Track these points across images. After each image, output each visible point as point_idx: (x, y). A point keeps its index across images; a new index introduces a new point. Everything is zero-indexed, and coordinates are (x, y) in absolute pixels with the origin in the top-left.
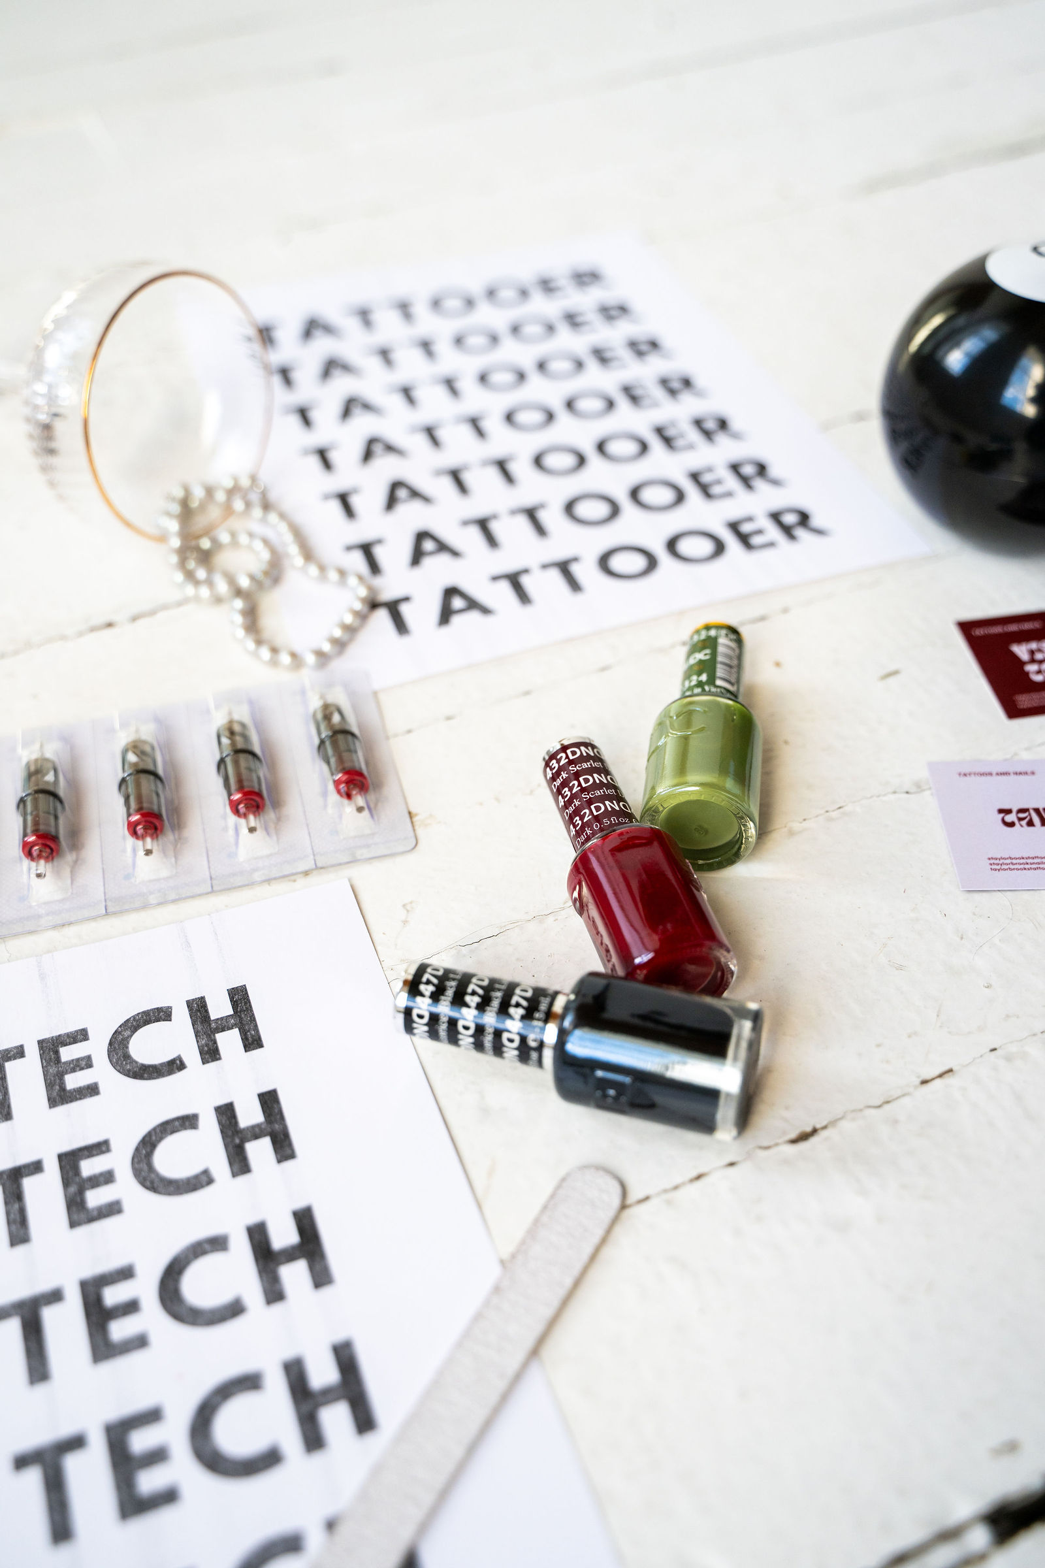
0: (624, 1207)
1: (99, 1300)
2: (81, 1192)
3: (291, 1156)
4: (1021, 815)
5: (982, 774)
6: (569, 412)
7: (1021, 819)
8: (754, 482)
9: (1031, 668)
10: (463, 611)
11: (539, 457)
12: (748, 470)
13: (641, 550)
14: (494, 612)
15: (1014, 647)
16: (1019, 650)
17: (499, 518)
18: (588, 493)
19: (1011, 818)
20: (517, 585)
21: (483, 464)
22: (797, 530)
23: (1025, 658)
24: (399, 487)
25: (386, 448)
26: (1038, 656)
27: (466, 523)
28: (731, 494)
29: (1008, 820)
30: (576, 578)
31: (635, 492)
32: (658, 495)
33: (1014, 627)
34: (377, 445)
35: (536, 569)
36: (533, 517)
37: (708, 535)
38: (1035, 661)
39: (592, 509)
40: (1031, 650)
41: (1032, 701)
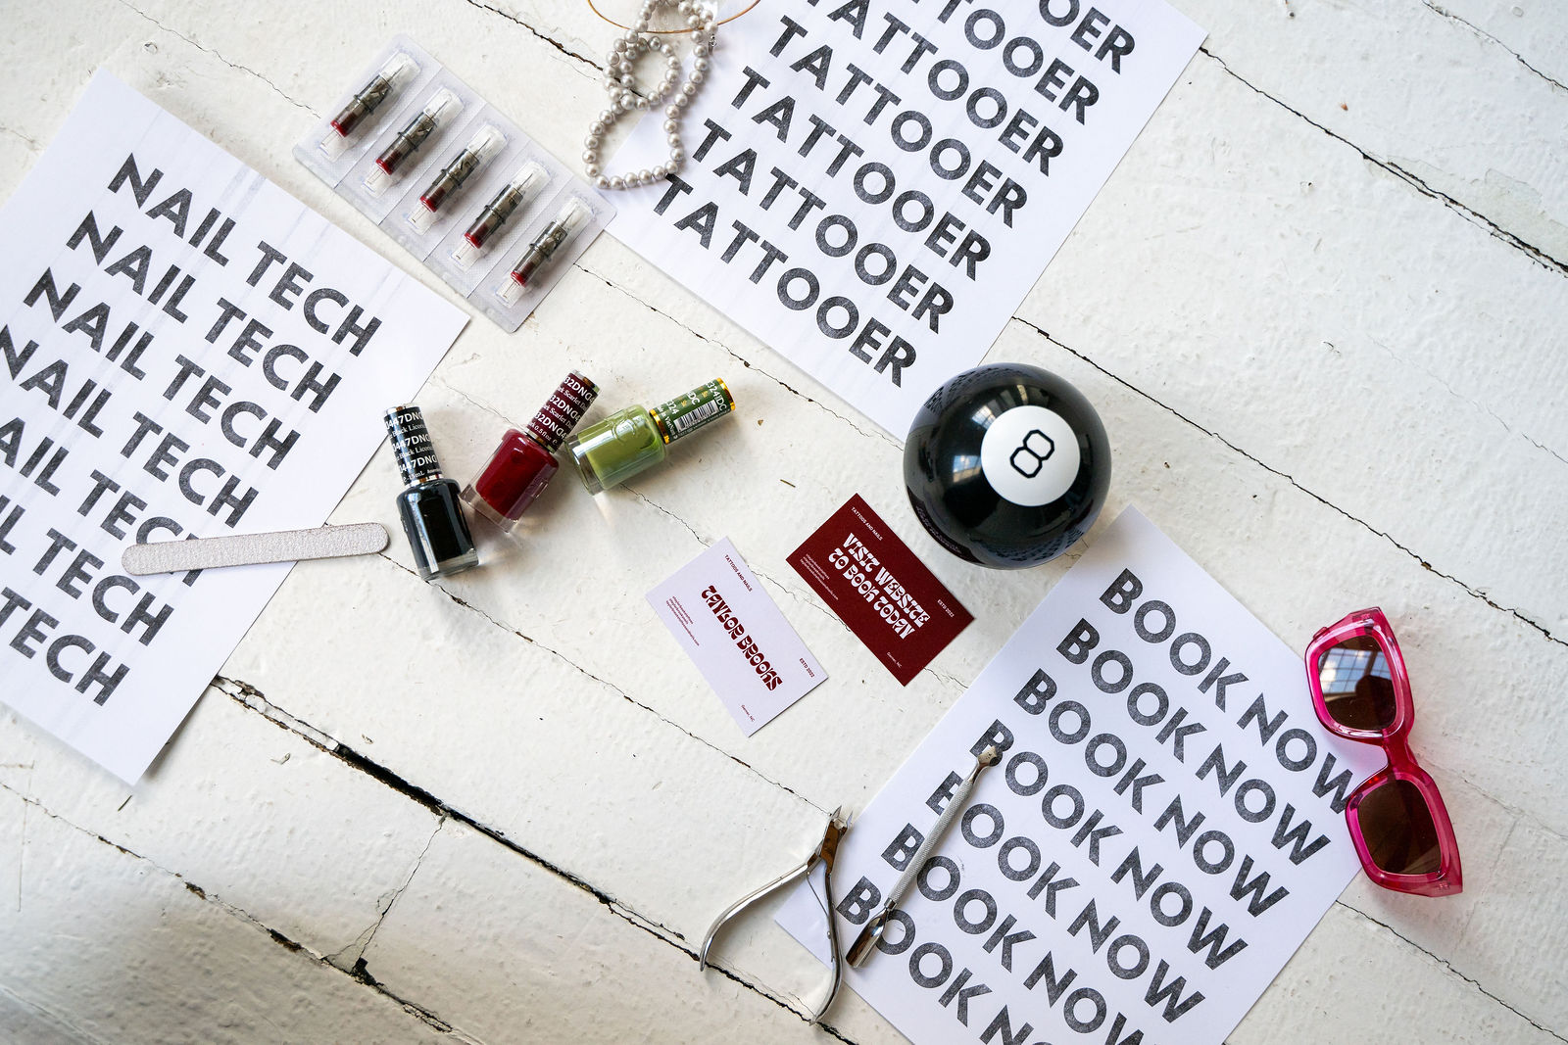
0: (379, 553)
1: (210, 390)
2: (245, 343)
3: (316, 411)
4: (715, 598)
5: (734, 567)
6: (932, 152)
7: (712, 599)
8: (928, 311)
9: (839, 552)
10: (698, 227)
11: (870, 168)
12: (939, 300)
13: (815, 288)
14: (707, 247)
15: (852, 536)
16: (851, 539)
17: (794, 187)
18: (851, 223)
19: (710, 594)
20: (738, 243)
21: (841, 139)
22: (890, 365)
23: (846, 545)
24: (785, 107)
25: (821, 66)
26: (851, 551)
27: (776, 172)
28: (905, 306)
29: (707, 593)
30: (765, 270)
31: (871, 248)
32: (876, 264)
33: (870, 527)
34: (821, 59)
35: (760, 241)
36: (805, 208)
37: (854, 317)
38: (845, 551)
39: (837, 236)
40: (855, 545)
41: (810, 565)
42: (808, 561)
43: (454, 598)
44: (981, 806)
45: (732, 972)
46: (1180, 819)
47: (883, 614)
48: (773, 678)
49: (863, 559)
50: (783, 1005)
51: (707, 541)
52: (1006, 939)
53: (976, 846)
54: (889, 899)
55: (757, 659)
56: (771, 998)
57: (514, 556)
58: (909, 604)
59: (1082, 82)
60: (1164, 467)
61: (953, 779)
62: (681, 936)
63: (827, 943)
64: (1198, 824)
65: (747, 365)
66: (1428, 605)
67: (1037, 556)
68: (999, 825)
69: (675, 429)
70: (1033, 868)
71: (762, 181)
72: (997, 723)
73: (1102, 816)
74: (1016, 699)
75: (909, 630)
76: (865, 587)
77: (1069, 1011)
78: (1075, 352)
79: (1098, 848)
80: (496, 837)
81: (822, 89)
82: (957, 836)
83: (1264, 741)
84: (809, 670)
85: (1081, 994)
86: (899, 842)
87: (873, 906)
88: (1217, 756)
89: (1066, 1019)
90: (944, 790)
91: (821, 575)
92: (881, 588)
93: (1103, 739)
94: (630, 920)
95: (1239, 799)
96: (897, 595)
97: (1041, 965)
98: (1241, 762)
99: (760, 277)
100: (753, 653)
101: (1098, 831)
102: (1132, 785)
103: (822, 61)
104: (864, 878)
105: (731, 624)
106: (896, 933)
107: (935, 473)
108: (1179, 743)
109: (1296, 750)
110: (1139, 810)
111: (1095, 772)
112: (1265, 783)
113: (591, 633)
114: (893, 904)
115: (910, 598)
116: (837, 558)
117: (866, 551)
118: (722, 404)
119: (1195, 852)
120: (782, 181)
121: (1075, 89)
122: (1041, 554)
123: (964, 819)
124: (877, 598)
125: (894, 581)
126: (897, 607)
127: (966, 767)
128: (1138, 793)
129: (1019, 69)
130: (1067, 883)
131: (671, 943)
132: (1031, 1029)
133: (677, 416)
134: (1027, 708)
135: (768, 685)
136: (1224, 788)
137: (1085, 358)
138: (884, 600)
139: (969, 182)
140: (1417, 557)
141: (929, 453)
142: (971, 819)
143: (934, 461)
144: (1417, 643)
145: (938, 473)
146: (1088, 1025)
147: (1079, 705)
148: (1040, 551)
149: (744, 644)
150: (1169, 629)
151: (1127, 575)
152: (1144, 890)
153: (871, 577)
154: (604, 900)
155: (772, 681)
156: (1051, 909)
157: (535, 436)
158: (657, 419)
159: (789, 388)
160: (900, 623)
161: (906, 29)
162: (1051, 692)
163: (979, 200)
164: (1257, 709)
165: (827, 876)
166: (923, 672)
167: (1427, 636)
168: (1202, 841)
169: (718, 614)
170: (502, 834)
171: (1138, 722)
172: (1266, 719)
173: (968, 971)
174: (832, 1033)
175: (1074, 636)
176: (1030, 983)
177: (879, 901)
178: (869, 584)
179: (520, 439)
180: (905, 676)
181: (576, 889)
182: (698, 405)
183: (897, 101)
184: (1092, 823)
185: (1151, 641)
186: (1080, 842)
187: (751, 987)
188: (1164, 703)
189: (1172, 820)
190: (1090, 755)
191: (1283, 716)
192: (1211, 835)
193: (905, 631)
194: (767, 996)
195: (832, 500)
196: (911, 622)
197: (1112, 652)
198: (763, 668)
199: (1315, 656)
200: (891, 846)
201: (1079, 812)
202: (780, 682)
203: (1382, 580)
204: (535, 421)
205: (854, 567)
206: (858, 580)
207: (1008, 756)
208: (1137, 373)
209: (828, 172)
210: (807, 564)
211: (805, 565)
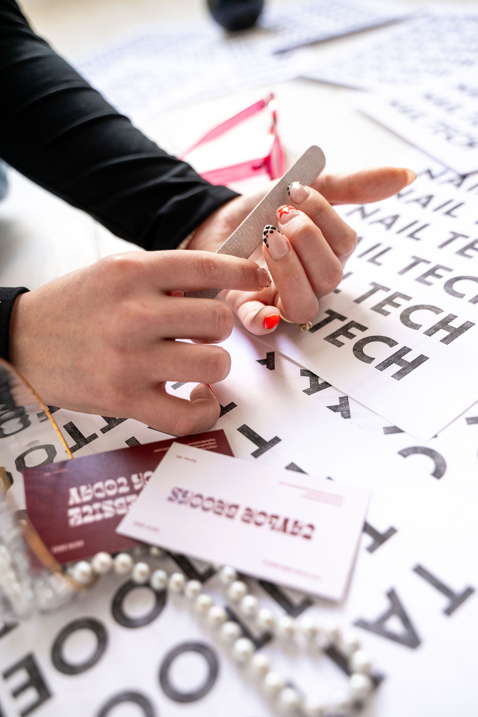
41: (206, 445)
47: (110, 482)
58: (102, 512)
75: (74, 499)
115: (107, 515)
124: (131, 484)
126: (107, 498)
138: (125, 489)
160: (88, 494)
180: (32, 473)
196: (81, 505)
210: (207, 443)
211: (207, 441)
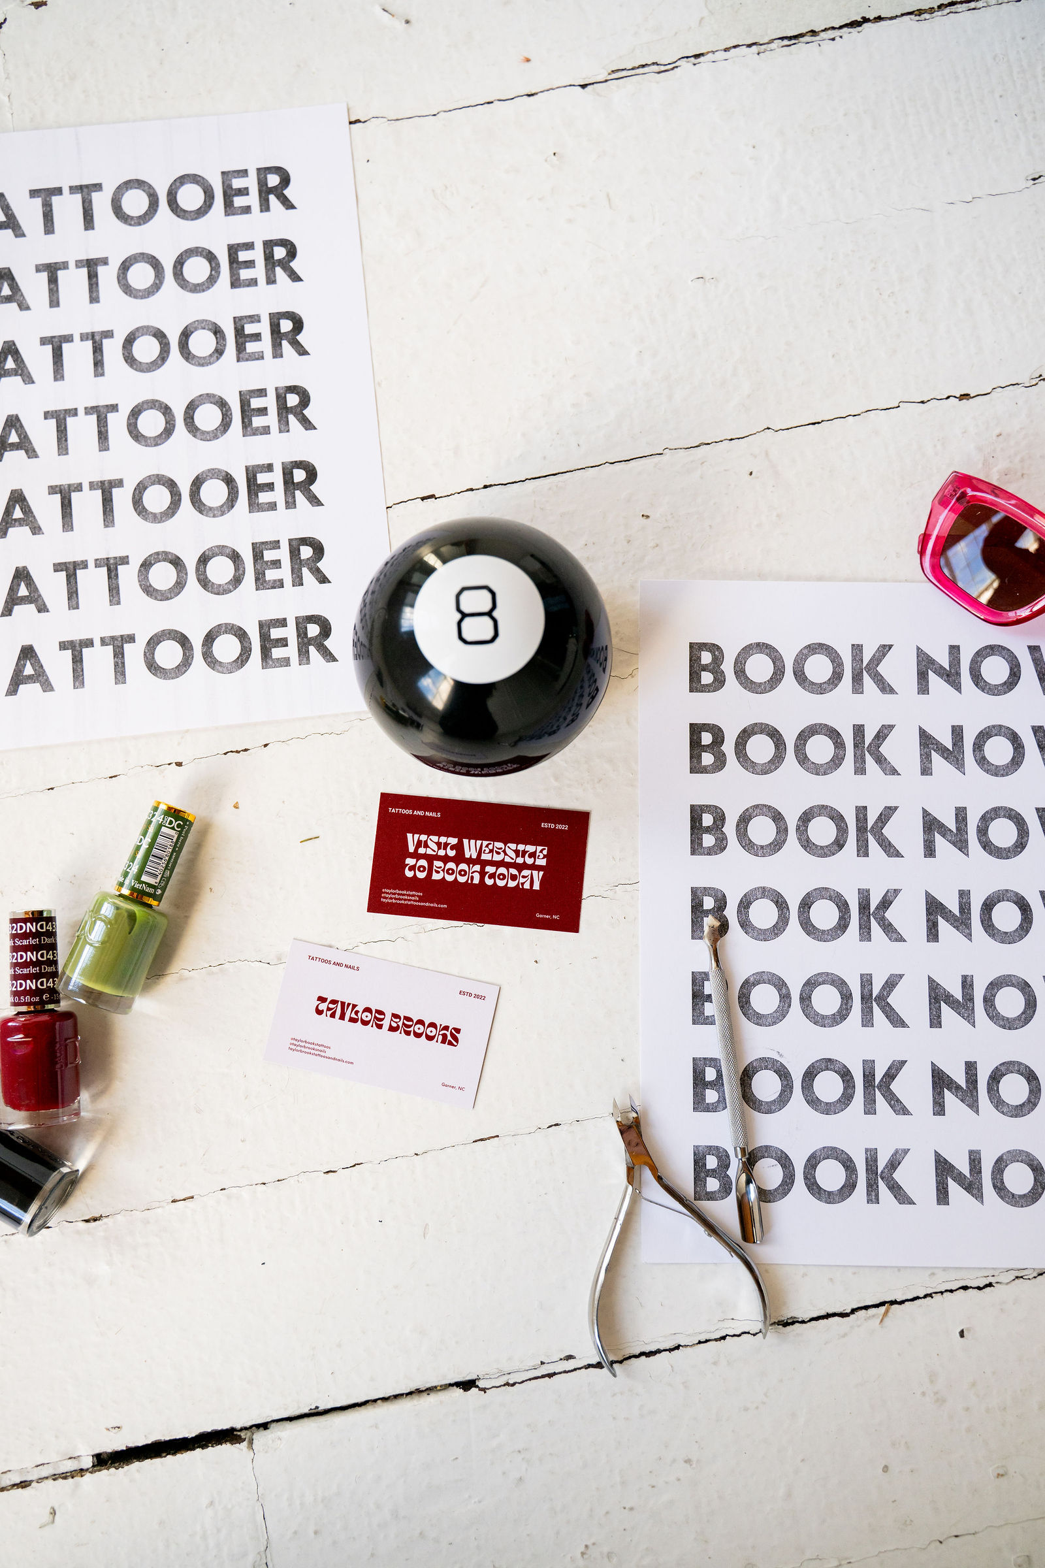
4: (331, 1006)
5: (324, 961)
6: (186, 424)
7: (329, 1009)
8: (305, 571)
9: (410, 861)
10: (30, 679)
11: (140, 489)
12: (306, 552)
13: (183, 641)
14: (52, 689)
15: (409, 836)
16: (412, 840)
17: (86, 567)
18: (166, 553)
19: (323, 1006)
20: (77, 660)
21: (92, 486)
22: (312, 649)
23: (411, 849)
24: (16, 502)
25: (19, 436)
26: (422, 851)
27: (58, 567)
28: (280, 584)
29: (320, 1008)
30: (123, 663)
31: (204, 560)
32: (221, 570)
33: (421, 813)
34: (13, 432)
35: (97, 642)
36: (112, 574)
37: (241, 634)
38: (418, 857)
39: (163, 576)
40: (419, 842)
41: (393, 896)
42: (390, 895)
43: (87, 1221)
44: (746, 982)
45: (647, 1349)
46: (943, 830)
47: (501, 883)
48: (448, 1034)
49: (439, 848)
50: (724, 1338)
51: (279, 959)
52: (880, 1087)
53: (774, 1023)
54: (735, 1148)
55: (419, 1029)
56: (707, 1341)
57: (108, 1129)
58: (517, 852)
59: (269, 245)
60: (644, 520)
61: (698, 980)
62: (569, 1357)
63: (713, 1241)
64: (965, 819)
65: (179, 764)
66: (997, 432)
67: (585, 703)
68: (780, 984)
69: (150, 885)
70: (847, 997)
71: (52, 586)
72: (694, 891)
73: (868, 891)
74: (693, 852)
75: (538, 876)
76: (463, 873)
77: (998, 1103)
78: (472, 490)
79: (890, 924)
80: (316, 1413)
81: (37, 456)
82: (748, 1028)
83: (958, 687)
84: (477, 996)
85: (996, 1078)
86: (699, 1081)
87: (727, 1166)
88: (926, 740)
89: (1003, 1113)
90: (699, 997)
91: (411, 897)
92: (478, 861)
93: (806, 818)
94: (507, 1384)
95: (982, 761)
96: (498, 853)
97: (934, 1083)
98: (953, 727)
99: (123, 674)
100: (410, 1026)
101: (877, 908)
102: (871, 838)
103: (17, 432)
104: (696, 1147)
105: (367, 1016)
106: (770, 1173)
107: (415, 718)
108: (880, 760)
109: (995, 670)
110: (898, 854)
111: (825, 855)
112: (994, 726)
113: (243, 1141)
114: (743, 1150)
115: (513, 846)
116: (414, 869)
117: (435, 838)
118: (175, 824)
119: (984, 849)
120: (70, 570)
121: (269, 257)
122: (586, 700)
123: (742, 1007)
124: (483, 873)
125: (485, 843)
126: (508, 866)
127: (700, 956)
128: (883, 840)
129: (203, 284)
130: (891, 984)
131: (565, 1372)
132: (978, 1152)
133: (141, 871)
134: (710, 852)
135: (450, 1043)
136: (959, 764)
137: (485, 487)
138: (490, 869)
139: (243, 422)
140: (948, 397)
141: (394, 705)
142: (748, 1002)
143: (407, 709)
144: (1019, 474)
145: (420, 715)
146: (1029, 1100)
147: (757, 806)
148: (582, 696)
149: (394, 1025)
150: (778, 663)
151: (696, 649)
152: (969, 926)
153: (460, 858)
154: (467, 1385)
155: (451, 1037)
156: (897, 1021)
157: (24, 1009)
158: (126, 891)
159: (238, 752)
160: (524, 877)
161: (68, 339)
162: (720, 818)
163: (266, 430)
164: (925, 665)
165: (659, 1179)
166: (584, 903)
167: (1022, 461)
168: (983, 831)
169: (347, 1017)
170: (317, 1407)
171: (825, 774)
172: (941, 667)
173: (871, 1150)
174: (793, 1323)
175: (696, 746)
176: (939, 1108)
177: (728, 1156)
178: (463, 866)
179: (10, 1024)
180: (569, 922)
181: (433, 1398)
182: (152, 845)
183: (114, 408)
184: (864, 907)
185: (772, 688)
186: (869, 933)
187: (677, 1347)
188: (834, 735)
189: (938, 837)
190: (807, 844)
191: (954, 650)
192: (986, 820)
193: (533, 880)
194: (700, 1342)
195: (363, 819)
196: (533, 867)
197: (744, 731)
198: (431, 1031)
199: (936, 569)
200: (695, 1094)
201: (843, 907)
202: (458, 1031)
203: (935, 446)
204: (16, 994)
205: (437, 863)
206: (450, 872)
207: (731, 913)
208: (545, 458)
209: (106, 526)
210: (391, 898)
211: (390, 901)
